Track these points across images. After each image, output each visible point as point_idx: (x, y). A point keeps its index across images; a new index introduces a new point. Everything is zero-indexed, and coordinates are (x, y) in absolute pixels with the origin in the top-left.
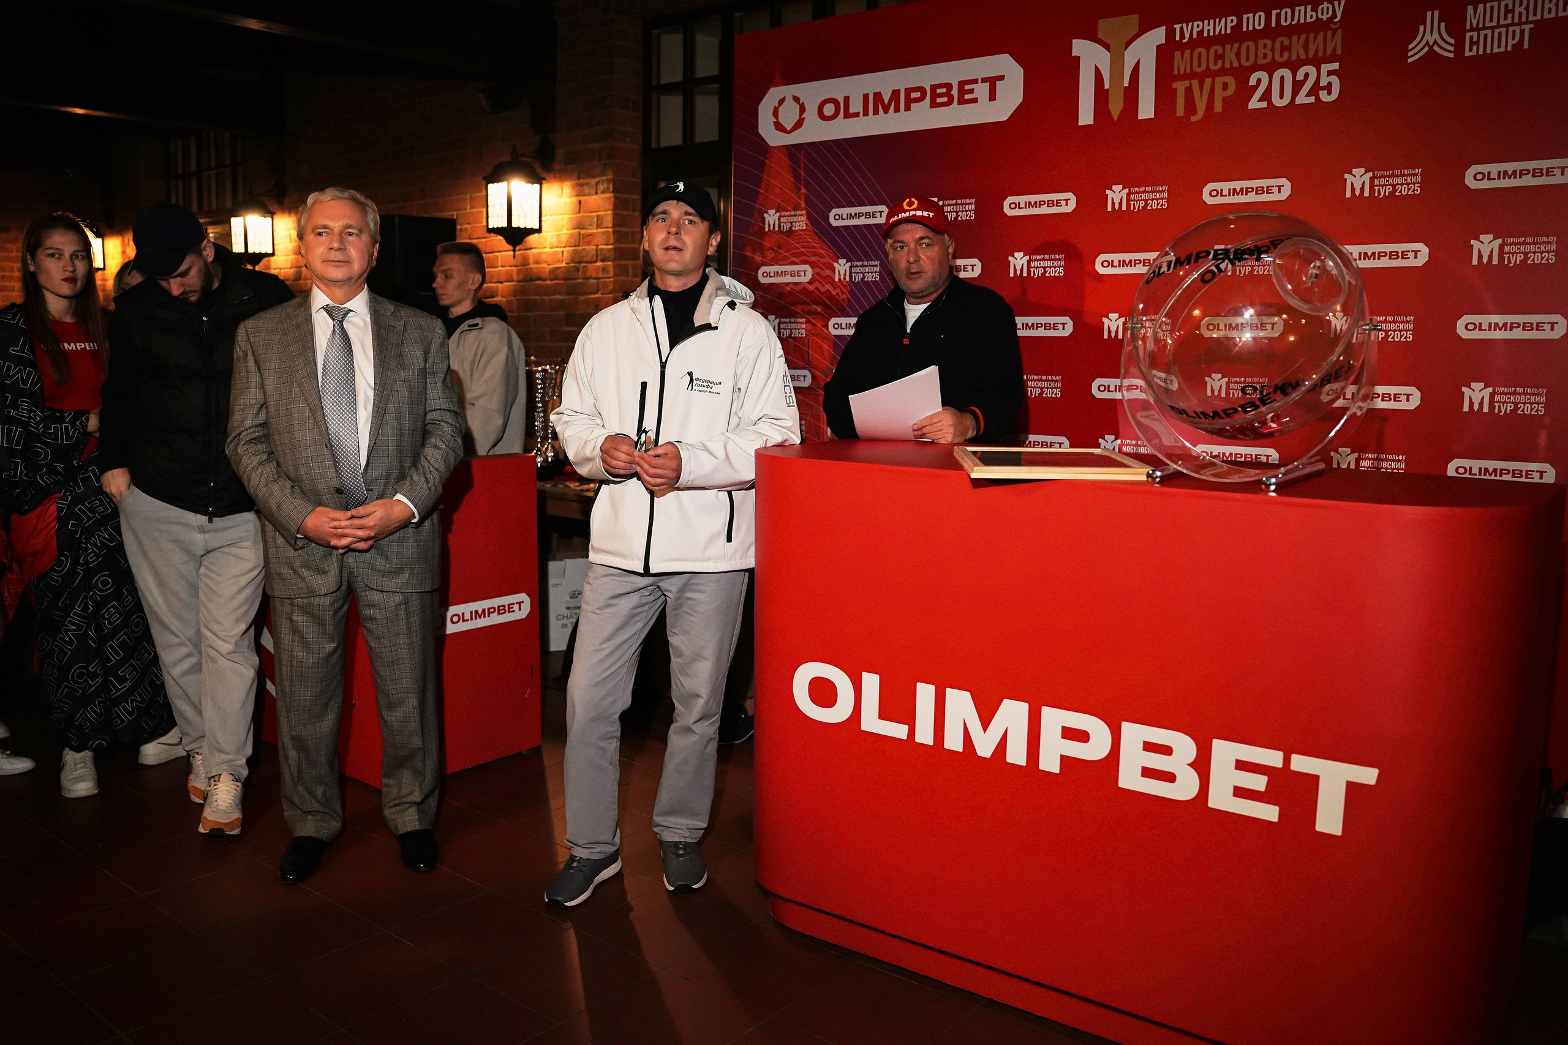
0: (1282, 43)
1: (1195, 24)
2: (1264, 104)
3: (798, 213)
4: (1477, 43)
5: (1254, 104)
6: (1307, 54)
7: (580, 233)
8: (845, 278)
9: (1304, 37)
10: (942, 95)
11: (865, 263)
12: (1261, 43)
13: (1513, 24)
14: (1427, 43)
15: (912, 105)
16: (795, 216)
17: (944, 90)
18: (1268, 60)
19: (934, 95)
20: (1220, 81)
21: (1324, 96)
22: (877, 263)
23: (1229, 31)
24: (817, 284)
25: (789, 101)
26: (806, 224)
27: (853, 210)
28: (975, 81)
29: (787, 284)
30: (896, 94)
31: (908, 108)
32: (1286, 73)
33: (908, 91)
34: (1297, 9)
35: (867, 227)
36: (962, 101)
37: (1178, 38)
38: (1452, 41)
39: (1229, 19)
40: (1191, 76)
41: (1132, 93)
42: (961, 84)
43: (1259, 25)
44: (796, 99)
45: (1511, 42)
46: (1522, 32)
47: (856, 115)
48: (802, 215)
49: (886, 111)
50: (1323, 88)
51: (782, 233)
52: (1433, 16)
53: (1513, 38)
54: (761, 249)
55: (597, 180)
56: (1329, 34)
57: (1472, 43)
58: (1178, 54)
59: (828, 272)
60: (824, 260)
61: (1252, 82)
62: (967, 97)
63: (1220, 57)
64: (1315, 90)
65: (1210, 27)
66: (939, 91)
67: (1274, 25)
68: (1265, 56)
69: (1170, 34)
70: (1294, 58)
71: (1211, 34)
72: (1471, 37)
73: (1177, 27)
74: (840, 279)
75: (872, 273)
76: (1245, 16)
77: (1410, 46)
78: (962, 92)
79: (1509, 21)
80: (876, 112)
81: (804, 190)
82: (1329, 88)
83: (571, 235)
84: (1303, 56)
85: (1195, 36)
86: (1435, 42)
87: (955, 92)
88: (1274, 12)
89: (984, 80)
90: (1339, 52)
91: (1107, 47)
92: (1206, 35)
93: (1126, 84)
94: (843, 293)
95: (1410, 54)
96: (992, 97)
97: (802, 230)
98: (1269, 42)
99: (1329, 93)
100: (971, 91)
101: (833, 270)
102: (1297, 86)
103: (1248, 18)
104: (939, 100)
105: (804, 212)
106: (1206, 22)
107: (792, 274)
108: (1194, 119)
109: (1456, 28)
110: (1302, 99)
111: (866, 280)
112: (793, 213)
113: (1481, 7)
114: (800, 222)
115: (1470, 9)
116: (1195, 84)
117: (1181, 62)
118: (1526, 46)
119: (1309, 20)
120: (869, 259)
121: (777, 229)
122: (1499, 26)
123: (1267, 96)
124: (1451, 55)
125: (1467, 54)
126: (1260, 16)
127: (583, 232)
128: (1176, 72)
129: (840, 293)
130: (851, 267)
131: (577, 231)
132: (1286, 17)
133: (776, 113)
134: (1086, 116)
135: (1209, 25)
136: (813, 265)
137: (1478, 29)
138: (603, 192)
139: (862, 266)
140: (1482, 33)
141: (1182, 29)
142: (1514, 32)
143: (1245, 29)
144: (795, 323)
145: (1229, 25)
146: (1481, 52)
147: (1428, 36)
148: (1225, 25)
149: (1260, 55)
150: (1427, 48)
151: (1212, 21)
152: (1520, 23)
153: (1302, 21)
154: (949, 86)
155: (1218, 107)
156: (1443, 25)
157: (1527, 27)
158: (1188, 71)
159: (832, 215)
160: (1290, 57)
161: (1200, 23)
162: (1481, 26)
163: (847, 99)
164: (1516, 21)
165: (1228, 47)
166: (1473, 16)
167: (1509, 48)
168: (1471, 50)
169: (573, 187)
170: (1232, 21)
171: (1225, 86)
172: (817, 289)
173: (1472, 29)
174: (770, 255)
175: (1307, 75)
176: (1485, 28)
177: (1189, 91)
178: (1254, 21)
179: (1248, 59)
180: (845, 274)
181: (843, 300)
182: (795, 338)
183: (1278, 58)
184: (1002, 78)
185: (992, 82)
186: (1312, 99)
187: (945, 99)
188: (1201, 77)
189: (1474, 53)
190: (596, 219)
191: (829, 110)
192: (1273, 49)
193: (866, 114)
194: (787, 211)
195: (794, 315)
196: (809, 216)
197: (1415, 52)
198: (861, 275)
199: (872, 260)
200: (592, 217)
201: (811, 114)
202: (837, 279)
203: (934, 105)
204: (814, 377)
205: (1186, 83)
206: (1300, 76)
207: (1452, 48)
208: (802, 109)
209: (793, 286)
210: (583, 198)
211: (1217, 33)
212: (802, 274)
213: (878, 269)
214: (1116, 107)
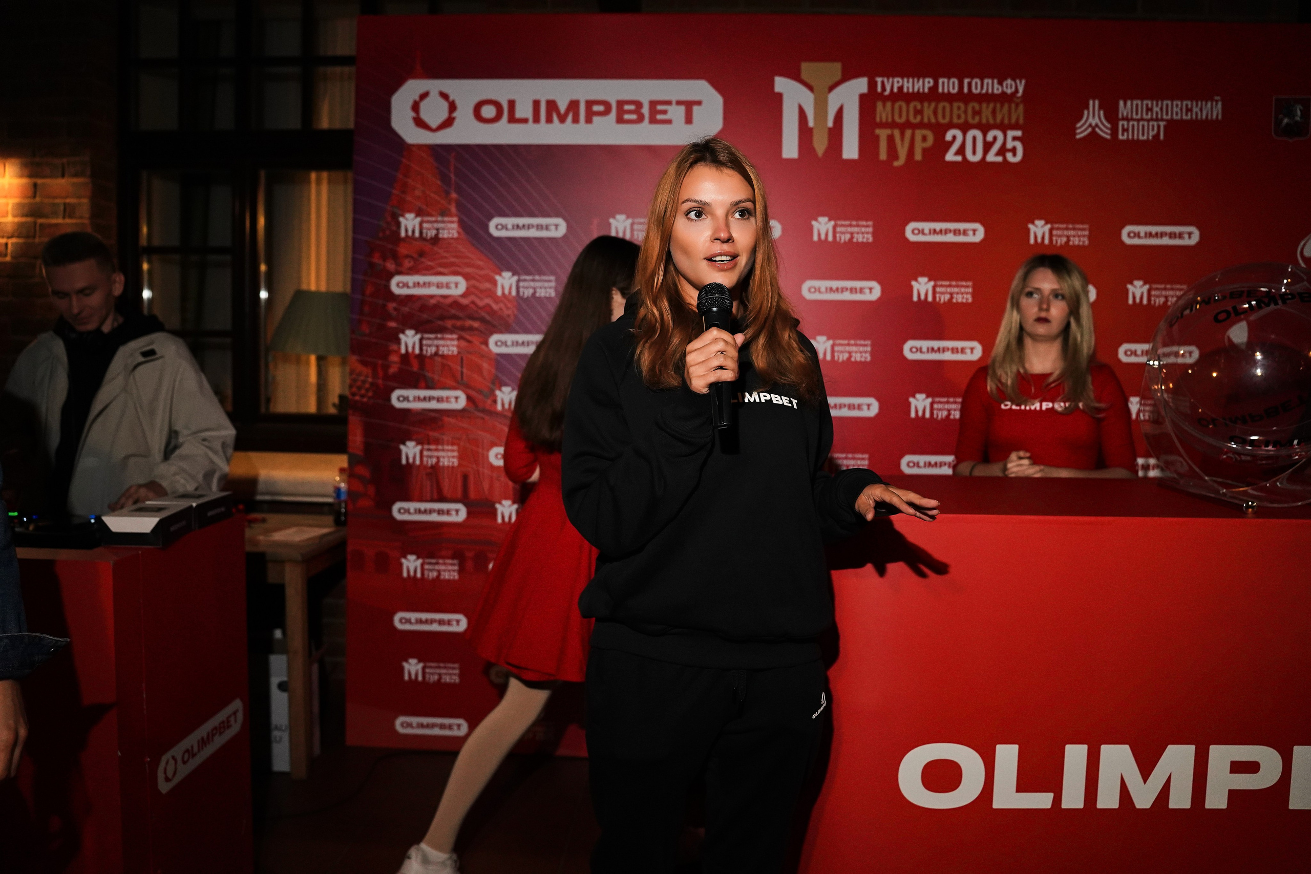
0: (973, 108)
1: (896, 80)
2: (959, 158)
3: (446, 219)
4: (1127, 130)
5: (950, 156)
6: (995, 119)
7: (35, 223)
8: (510, 293)
9: (991, 105)
10: (629, 112)
11: (537, 277)
12: (955, 105)
13: (1152, 119)
14: (1090, 125)
15: (596, 119)
16: (443, 222)
17: (632, 107)
18: (962, 120)
19: (621, 112)
20: (919, 133)
21: (1009, 156)
22: (552, 278)
23: (926, 90)
24: (472, 298)
25: (434, 96)
26: (459, 233)
27: (521, 221)
28: (669, 103)
29: (432, 297)
30: (574, 105)
31: (589, 120)
32: (978, 134)
33: (590, 104)
34: (986, 81)
35: (540, 240)
36: (653, 121)
37: (879, 89)
38: (1109, 126)
39: (927, 80)
40: (893, 125)
41: (836, 133)
42: (653, 104)
43: (954, 88)
44: (444, 96)
45: (1151, 134)
46: (1159, 127)
47: (525, 121)
48: (452, 222)
49: (562, 119)
50: (1009, 150)
51: (425, 240)
52: (1094, 104)
53: (1153, 130)
54: (395, 257)
55: (65, 160)
56: (1013, 106)
57: (1124, 130)
58: (879, 105)
59: (487, 285)
60: (482, 273)
61: (949, 137)
62: (659, 117)
63: (918, 112)
64: (1002, 151)
65: (910, 85)
66: (627, 107)
67: (966, 90)
68: (959, 117)
69: (872, 85)
70: (984, 121)
71: (911, 90)
72: (1123, 125)
73: (879, 80)
74: (503, 293)
75: (545, 288)
76: (941, 81)
77: (1078, 125)
78: (653, 111)
79: (1149, 117)
80: (549, 120)
81: (454, 195)
82: (1014, 151)
83: (21, 225)
84: (991, 121)
85: (895, 90)
86: (1097, 125)
87: (645, 110)
88: (966, 81)
89: (679, 103)
90: (1021, 121)
91: (810, 88)
92: (905, 90)
93: (830, 124)
94: (508, 308)
95: (1078, 131)
96: (689, 120)
97: (452, 239)
98: (962, 106)
99: (1014, 155)
100: (665, 112)
101: (495, 283)
102: (987, 146)
103: (943, 83)
104: (627, 117)
105: (455, 219)
106: (906, 80)
107: (439, 286)
108: (896, 164)
109: (1112, 116)
110: (991, 157)
111: (538, 295)
112: (440, 219)
113: (1129, 103)
114: (450, 229)
115: (1121, 103)
116: (897, 133)
117: (883, 112)
118: (1162, 137)
119: (995, 91)
120: (541, 273)
121: (417, 234)
122: (1142, 119)
123: (961, 151)
124: (1108, 137)
125: (1120, 137)
126: (954, 83)
127: (40, 221)
128: (878, 120)
129: (504, 309)
130: (518, 281)
131: (29, 219)
132: (977, 86)
133: (416, 107)
134: (790, 149)
135: (908, 82)
136: (467, 277)
137: (1127, 119)
138: (76, 175)
139: (533, 280)
140: (1131, 123)
141: (883, 83)
142: (1153, 126)
143: (940, 90)
144: (443, 339)
145: (927, 86)
146: (1130, 137)
147: (1091, 120)
148: (924, 85)
149: (955, 117)
150: (1090, 130)
151: (911, 80)
152: (1157, 120)
153: (990, 91)
154: (639, 105)
155: (918, 156)
156: (1102, 112)
157: (1162, 124)
158: (890, 120)
159: (492, 224)
160: (980, 119)
161: (900, 80)
162: (1130, 116)
163: (512, 104)
164: (1154, 116)
165: (926, 104)
166: (1125, 108)
167: (1150, 138)
168: (1123, 135)
169: (24, 165)
170: (929, 82)
171: (924, 139)
172: (473, 302)
173: (1123, 119)
174: (407, 263)
175: (995, 138)
176: (1132, 119)
177: (891, 139)
178: (949, 85)
179: (944, 117)
180: (510, 288)
181: (509, 316)
182: (443, 356)
183: (970, 120)
184: (699, 103)
185: (689, 105)
186: (1000, 159)
187: (634, 117)
188: (903, 127)
189: (1125, 137)
190: (62, 208)
191: (488, 111)
192: (966, 112)
193: (536, 120)
194: (431, 215)
195: (442, 330)
196: (461, 223)
197: (1082, 131)
198: (531, 291)
199: (544, 274)
200: (54, 205)
201: (464, 114)
202: (499, 293)
203: (620, 120)
204: (469, 398)
205: (888, 132)
206: (990, 138)
207: (1109, 132)
208: (453, 107)
209: (442, 300)
210: (39, 181)
211: (916, 90)
212: (453, 286)
213: (553, 284)
214: (820, 144)
